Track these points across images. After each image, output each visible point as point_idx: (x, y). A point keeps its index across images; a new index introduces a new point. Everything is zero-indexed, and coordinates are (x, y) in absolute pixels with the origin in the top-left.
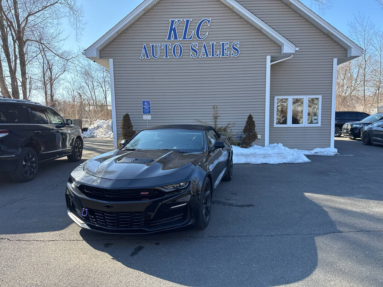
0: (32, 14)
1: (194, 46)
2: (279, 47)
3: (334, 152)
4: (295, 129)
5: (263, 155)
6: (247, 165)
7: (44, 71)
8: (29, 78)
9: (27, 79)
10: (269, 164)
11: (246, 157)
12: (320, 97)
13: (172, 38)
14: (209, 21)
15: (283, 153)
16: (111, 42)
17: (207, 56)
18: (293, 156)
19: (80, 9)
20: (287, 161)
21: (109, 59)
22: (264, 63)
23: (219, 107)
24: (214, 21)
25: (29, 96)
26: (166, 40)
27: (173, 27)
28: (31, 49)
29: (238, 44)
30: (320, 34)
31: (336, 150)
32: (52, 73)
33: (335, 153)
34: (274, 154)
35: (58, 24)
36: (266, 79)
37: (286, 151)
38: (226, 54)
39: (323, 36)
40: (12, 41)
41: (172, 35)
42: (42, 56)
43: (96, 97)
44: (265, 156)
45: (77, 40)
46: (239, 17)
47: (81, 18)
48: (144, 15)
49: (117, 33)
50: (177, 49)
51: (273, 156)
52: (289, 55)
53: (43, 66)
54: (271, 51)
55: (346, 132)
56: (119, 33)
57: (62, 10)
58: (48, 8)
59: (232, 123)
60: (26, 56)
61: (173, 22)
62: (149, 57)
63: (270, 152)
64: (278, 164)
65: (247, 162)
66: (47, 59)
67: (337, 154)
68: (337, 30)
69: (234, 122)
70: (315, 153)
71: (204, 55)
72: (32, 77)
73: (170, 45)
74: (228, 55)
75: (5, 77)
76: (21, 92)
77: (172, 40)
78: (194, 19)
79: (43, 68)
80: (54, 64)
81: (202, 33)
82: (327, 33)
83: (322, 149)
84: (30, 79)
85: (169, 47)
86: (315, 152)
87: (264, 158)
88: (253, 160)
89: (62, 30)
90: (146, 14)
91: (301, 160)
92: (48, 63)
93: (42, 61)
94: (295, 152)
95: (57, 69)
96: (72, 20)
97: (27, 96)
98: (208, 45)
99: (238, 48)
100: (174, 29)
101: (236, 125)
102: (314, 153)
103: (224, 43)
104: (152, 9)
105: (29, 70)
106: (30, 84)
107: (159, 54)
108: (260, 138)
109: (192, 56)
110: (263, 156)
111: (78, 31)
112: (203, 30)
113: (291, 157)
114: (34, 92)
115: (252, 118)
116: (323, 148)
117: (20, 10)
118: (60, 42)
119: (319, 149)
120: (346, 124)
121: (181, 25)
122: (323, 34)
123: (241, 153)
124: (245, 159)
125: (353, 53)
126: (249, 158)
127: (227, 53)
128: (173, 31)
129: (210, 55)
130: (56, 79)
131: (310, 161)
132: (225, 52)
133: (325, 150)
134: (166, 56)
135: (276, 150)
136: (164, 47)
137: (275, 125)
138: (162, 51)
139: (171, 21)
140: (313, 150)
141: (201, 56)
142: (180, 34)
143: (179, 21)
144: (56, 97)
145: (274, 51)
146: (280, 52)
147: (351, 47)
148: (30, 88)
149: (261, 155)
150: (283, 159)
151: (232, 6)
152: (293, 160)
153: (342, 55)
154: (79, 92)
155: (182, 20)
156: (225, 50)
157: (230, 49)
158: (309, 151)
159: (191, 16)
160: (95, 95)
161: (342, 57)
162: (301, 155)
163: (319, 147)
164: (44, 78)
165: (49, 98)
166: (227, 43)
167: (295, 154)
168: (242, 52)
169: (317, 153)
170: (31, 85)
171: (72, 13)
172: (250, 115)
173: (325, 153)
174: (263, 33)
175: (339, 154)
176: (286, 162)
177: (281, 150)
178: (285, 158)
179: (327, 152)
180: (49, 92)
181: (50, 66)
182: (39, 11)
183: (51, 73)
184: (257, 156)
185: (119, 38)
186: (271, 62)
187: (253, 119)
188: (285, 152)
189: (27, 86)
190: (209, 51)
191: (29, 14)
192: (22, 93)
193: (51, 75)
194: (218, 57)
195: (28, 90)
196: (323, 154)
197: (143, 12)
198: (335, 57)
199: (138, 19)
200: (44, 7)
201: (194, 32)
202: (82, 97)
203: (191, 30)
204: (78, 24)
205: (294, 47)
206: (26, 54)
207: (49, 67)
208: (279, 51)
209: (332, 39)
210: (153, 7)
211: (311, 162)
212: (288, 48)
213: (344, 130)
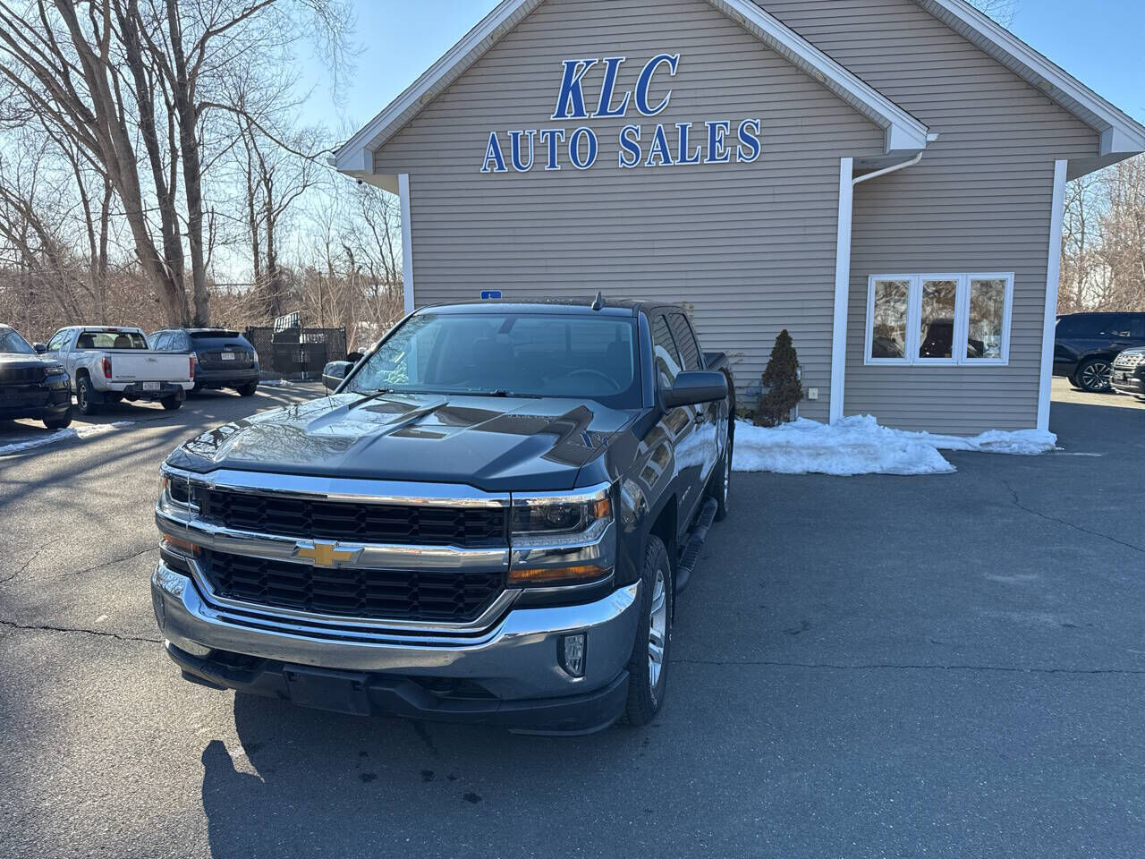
0: (216, 32)
1: (630, 134)
2: (880, 130)
3: (1044, 444)
4: (929, 372)
5: (809, 448)
6: (763, 476)
7: (250, 188)
8: (208, 212)
9: (202, 214)
10: (828, 475)
11: (761, 454)
12: (1009, 277)
13: (568, 113)
14: (674, 62)
15: (871, 445)
16: (403, 128)
17: (667, 161)
18: (904, 454)
19: (344, 11)
20: (882, 468)
21: (399, 175)
22: (834, 180)
23: (696, 307)
24: (687, 60)
25: (209, 261)
26: (552, 119)
27: (573, 81)
28: (214, 129)
29: (757, 125)
30: (1014, 85)
31: (1053, 438)
32: (273, 193)
33: (1048, 447)
34: (843, 446)
35: (283, 59)
36: (837, 225)
37: (880, 440)
38: (722, 154)
39: (1022, 93)
40: (165, 107)
41: (570, 104)
42: (247, 145)
43: (393, 260)
44: (816, 452)
45: (337, 100)
46: (761, 47)
47: (348, 38)
48: (492, 49)
49: (418, 102)
50: (583, 143)
51: (840, 452)
52: (911, 154)
53: (249, 173)
54: (854, 145)
55: (1121, 378)
56: (425, 101)
57: (295, 16)
58: (257, 12)
59: (735, 352)
60: (200, 149)
61: (571, 66)
62: (503, 169)
63: (831, 442)
64: (854, 475)
65: (762, 468)
66: (259, 154)
67: (1053, 451)
68: (1066, 75)
69: (740, 351)
70: (981, 445)
71: (657, 158)
72: (215, 208)
73: (561, 132)
74: (726, 159)
75: (146, 211)
76: (187, 251)
77: (569, 118)
78: (631, 55)
79: (249, 179)
80: (278, 165)
81: (654, 96)
82: (1035, 82)
83: (1005, 433)
84: (210, 215)
85: (559, 138)
86: (984, 441)
87: (815, 459)
88: (782, 464)
89: (295, 73)
90: (499, 47)
91: (926, 465)
92: (262, 164)
93: (244, 159)
94: (910, 442)
95: (284, 181)
96: (323, 43)
97: (202, 260)
98: (670, 129)
99: (756, 136)
100: (576, 89)
101: (746, 360)
102: (978, 445)
103: (716, 124)
104: (514, 30)
105: (209, 190)
106: (211, 228)
107: (531, 159)
108: (816, 397)
109: (622, 161)
110: (811, 451)
111: (339, 75)
112: (656, 87)
113: (898, 457)
114: (219, 250)
115: (789, 340)
116: (1010, 429)
117: (184, 23)
118: (290, 108)
119: (998, 432)
120: (1125, 353)
121: (593, 74)
122: (1023, 85)
123: (747, 441)
124: (757, 459)
125: (1118, 143)
126: (771, 456)
127: (725, 150)
128: (570, 92)
129: (675, 158)
130: (283, 208)
131: (952, 468)
132: (719, 148)
133: (1013, 437)
134: (553, 165)
135: (852, 436)
136: (546, 138)
137: (869, 359)
138: (541, 151)
139: (567, 63)
140: (977, 435)
141: (650, 163)
142: (590, 99)
143: (588, 63)
144: (282, 260)
145: (864, 144)
146: (883, 147)
147: (1112, 126)
148: (211, 239)
149: (803, 448)
150: (871, 460)
151: (741, 15)
152: (900, 466)
153: (1084, 149)
154: (348, 244)
155: (597, 60)
156: (717, 144)
157: (733, 142)
158: (965, 439)
159: (622, 47)
160: (391, 252)
161: (1083, 156)
162: (928, 453)
163: (997, 428)
164: (251, 205)
165: (264, 263)
166: (726, 124)
167: (909, 449)
168: (767, 149)
169: (988, 444)
170: (213, 231)
171: (322, 25)
172: (785, 332)
173: (1014, 446)
174: (832, 92)
175: (1060, 448)
176: (878, 470)
177: (868, 435)
178: (876, 459)
179: (1021, 443)
180: (264, 248)
181: (265, 171)
182: (236, 21)
183: (270, 191)
184: (794, 450)
185: (428, 114)
186: (856, 174)
187: (790, 344)
188: (876, 443)
189: (203, 234)
190: (674, 147)
191: (208, 30)
192: (190, 253)
193: (270, 196)
194: (698, 163)
195: (205, 248)
196: (1007, 450)
197: (491, 43)
198: (1061, 155)
199: (476, 62)
200: (248, 9)
201: (630, 94)
202: (356, 259)
203: (620, 90)
204: (338, 54)
205: (923, 130)
206: (199, 144)
207: (265, 176)
208: (879, 143)
209: (1053, 102)
210: (516, 26)
211: (955, 473)
212: (905, 135)
213: (1117, 372)
